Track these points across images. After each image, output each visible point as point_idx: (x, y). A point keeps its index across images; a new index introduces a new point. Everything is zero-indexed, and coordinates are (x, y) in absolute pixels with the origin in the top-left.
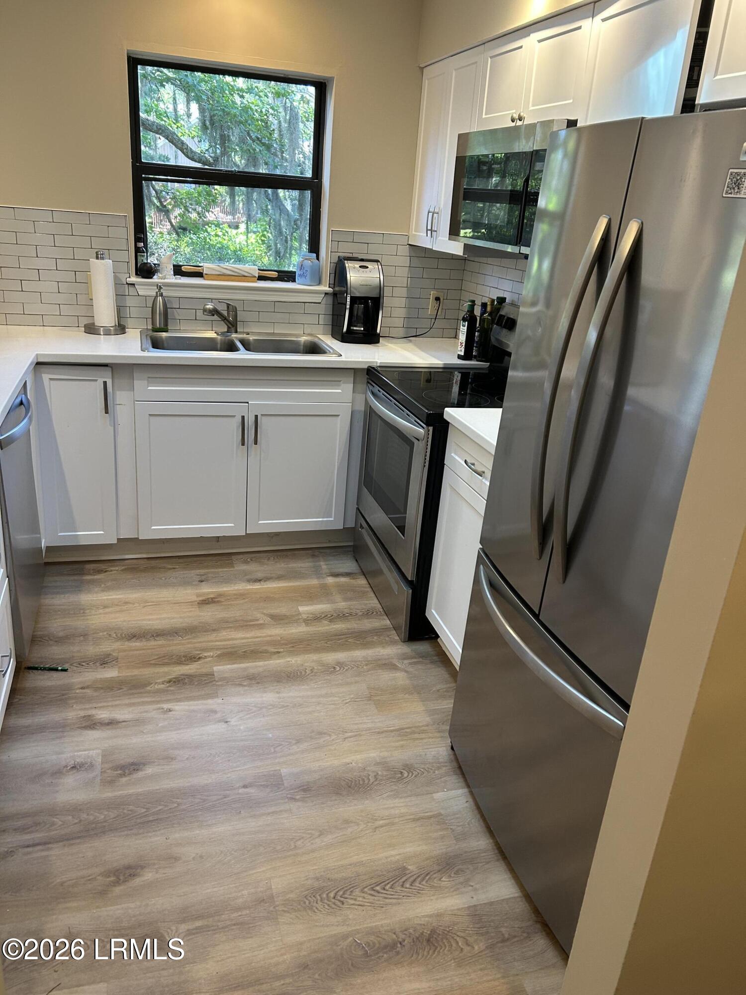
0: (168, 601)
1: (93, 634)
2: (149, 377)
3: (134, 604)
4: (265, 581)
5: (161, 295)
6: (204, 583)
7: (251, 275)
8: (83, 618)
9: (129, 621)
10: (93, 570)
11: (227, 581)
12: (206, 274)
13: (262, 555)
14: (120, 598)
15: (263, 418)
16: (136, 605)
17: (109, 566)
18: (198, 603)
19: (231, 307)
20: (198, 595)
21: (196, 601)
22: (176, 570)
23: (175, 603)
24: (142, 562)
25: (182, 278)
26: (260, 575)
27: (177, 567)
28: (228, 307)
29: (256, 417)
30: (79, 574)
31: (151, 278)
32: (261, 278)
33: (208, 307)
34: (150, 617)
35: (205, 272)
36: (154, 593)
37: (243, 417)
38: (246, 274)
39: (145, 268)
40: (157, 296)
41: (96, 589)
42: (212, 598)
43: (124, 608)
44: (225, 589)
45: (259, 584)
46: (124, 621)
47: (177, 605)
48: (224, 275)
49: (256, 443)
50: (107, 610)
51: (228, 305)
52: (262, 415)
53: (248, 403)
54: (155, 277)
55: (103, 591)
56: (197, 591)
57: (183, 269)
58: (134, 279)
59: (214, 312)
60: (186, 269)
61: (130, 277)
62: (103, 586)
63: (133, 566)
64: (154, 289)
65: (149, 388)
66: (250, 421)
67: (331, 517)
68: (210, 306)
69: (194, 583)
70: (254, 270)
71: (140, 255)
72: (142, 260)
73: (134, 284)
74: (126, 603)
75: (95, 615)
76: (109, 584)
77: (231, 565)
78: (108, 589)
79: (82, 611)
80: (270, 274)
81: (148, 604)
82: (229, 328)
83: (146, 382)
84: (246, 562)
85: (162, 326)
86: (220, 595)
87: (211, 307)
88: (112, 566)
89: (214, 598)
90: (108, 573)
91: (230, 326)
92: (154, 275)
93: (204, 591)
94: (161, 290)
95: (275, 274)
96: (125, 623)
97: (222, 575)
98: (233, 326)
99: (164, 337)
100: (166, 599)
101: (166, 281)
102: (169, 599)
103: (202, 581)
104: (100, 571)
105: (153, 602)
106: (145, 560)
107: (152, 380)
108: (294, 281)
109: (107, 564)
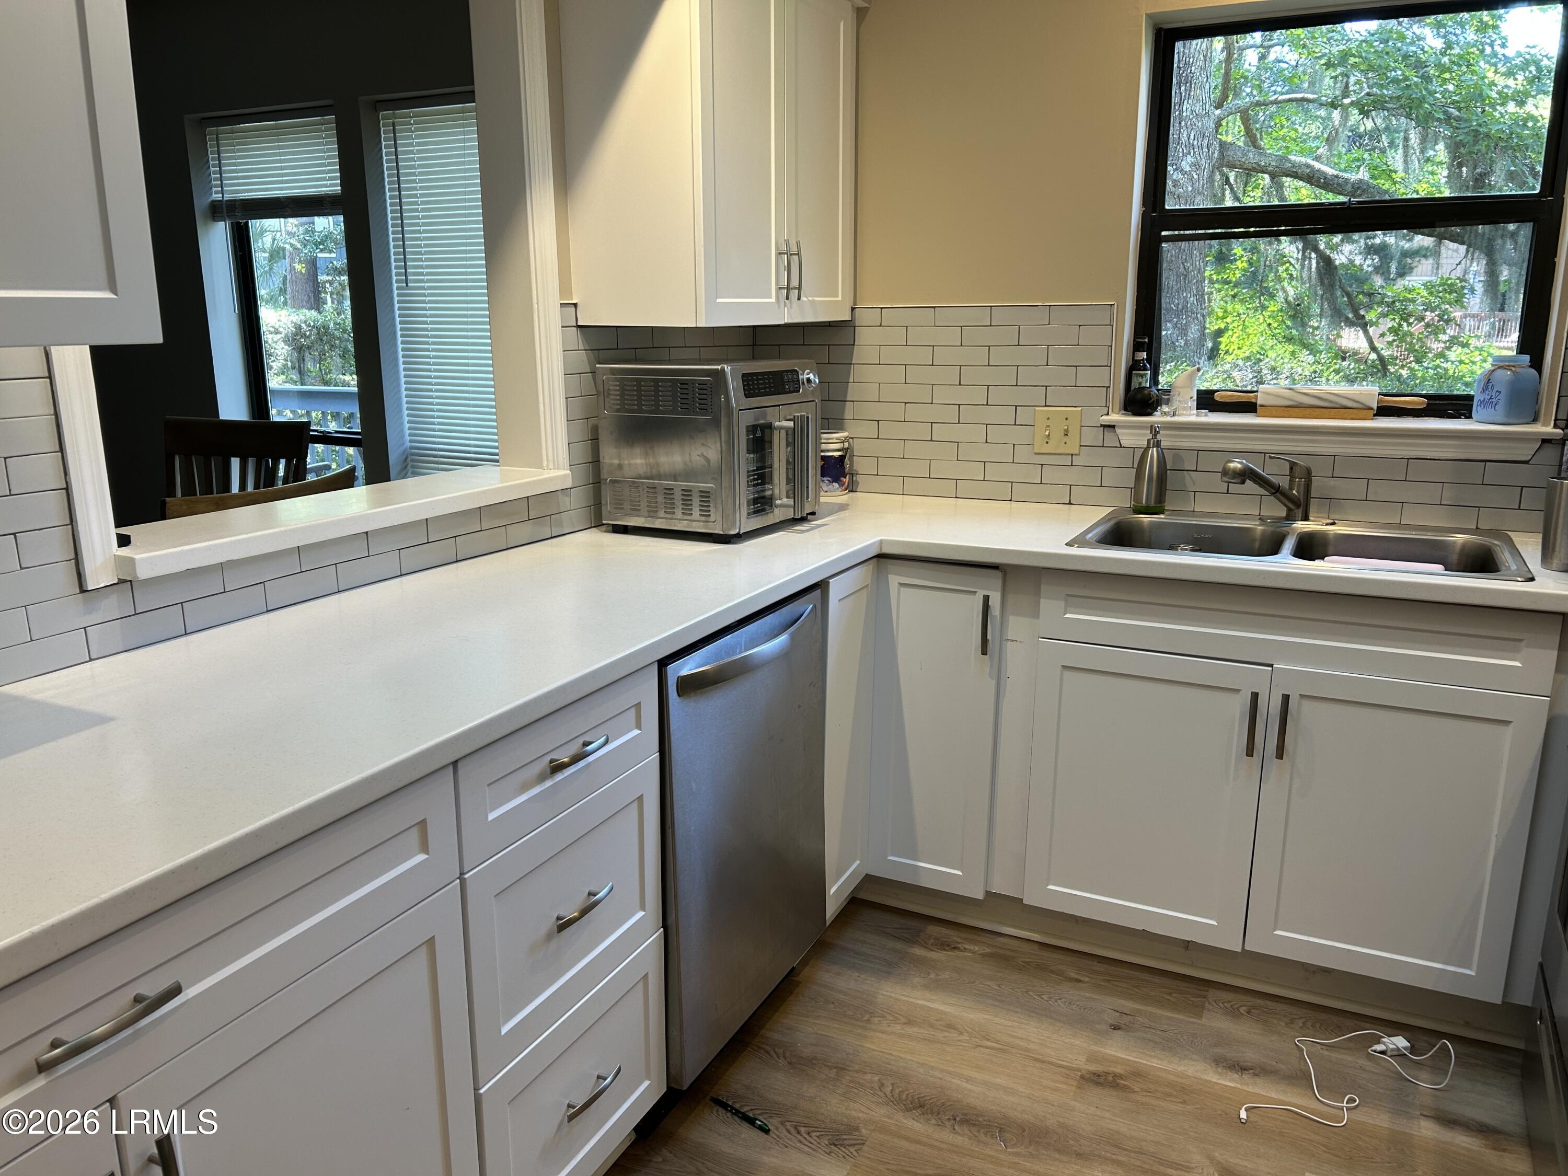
0: (1027, 1050)
1: (857, 1072)
2: (1068, 595)
3: (961, 1033)
4: (1255, 1075)
5: (1158, 445)
6: (1119, 1032)
7: (1361, 406)
8: (859, 1031)
9: (932, 1068)
10: (936, 939)
11: (1170, 1045)
12: (1262, 406)
13: (1277, 1006)
14: (945, 1013)
15: (1306, 704)
16: (965, 1037)
17: (964, 939)
18: (1082, 1077)
19: (1297, 470)
20: (1093, 1058)
21: (1079, 1070)
22: (1081, 985)
23: (1037, 1060)
24: (1026, 947)
25: (1210, 414)
26: (1250, 1056)
27: (1087, 979)
28: (1291, 468)
29: (1286, 698)
30: (906, 940)
31: (1150, 414)
32: (1384, 411)
33: (1232, 465)
34: (974, 1074)
35: (1258, 403)
36: (1010, 1023)
37: (1255, 696)
38: (1350, 404)
39: (1139, 396)
40: (1148, 447)
41: (916, 980)
42: (1116, 1076)
43: (940, 1036)
44: (1155, 1063)
45: (1236, 1076)
46: (923, 1065)
47: (1038, 1065)
48: (1300, 406)
49: (1280, 755)
50: (910, 1030)
51: (1293, 466)
52: (1302, 696)
53: (1271, 666)
54: (1157, 413)
55: (926, 987)
56: (1094, 1048)
57: (1217, 396)
58: (1115, 417)
59: (1246, 475)
60: (1222, 397)
61: (1108, 414)
62: (933, 976)
63: (1007, 953)
64: (1144, 435)
65: (1068, 616)
66: (1270, 706)
67: (1469, 967)
68: (1236, 465)
69: (1098, 1027)
70: (1370, 395)
71: (1137, 375)
72: (1140, 383)
73: (1113, 427)
74: (950, 1026)
75: (883, 1032)
76: (945, 975)
77: (1198, 1010)
78: (938, 986)
79: (867, 1017)
80: (1405, 402)
81: (989, 1044)
82: (1289, 510)
83: (1063, 604)
84: (1233, 1013)
85: (1152, 504)
86: (1138, 1074)
87: (1239, 466)
88: (970, 941)
89: (1121, 1077)
90: (957, 953)
91: (1291, 506)
92: (1156, 410)
93: (1108, 1051)
94: (1159, 437)
95: (1421, 403)
96: (921, 1070)
97: (1165, 1027)
98: (1298, 506)
99: (1146, 524)
100: (1023, 1044)
101: (1176, 419)
102: (1032, 1046)
103: (1116, 1028)
104: (944, 945)
105: (997, 1042)
106: (1036, 947)
107: (1072, 601)
108: (1469, 416)
109: (964, 935)
